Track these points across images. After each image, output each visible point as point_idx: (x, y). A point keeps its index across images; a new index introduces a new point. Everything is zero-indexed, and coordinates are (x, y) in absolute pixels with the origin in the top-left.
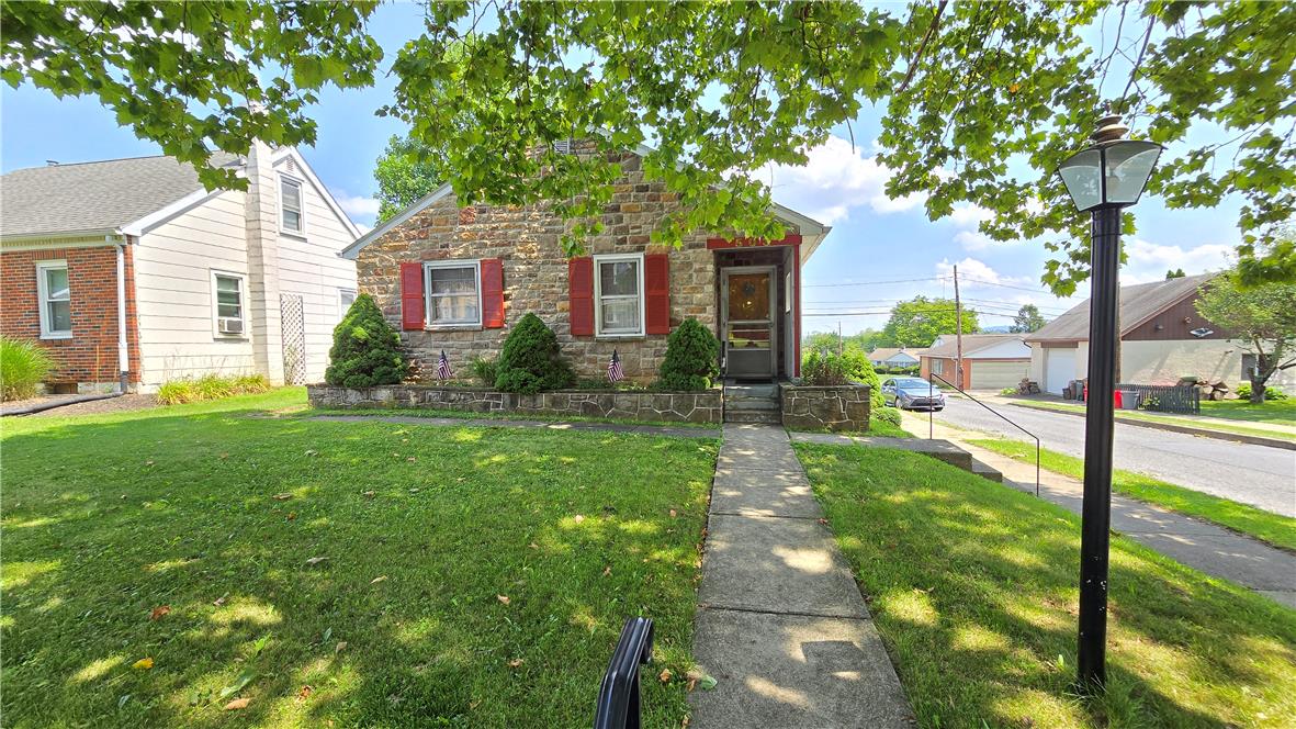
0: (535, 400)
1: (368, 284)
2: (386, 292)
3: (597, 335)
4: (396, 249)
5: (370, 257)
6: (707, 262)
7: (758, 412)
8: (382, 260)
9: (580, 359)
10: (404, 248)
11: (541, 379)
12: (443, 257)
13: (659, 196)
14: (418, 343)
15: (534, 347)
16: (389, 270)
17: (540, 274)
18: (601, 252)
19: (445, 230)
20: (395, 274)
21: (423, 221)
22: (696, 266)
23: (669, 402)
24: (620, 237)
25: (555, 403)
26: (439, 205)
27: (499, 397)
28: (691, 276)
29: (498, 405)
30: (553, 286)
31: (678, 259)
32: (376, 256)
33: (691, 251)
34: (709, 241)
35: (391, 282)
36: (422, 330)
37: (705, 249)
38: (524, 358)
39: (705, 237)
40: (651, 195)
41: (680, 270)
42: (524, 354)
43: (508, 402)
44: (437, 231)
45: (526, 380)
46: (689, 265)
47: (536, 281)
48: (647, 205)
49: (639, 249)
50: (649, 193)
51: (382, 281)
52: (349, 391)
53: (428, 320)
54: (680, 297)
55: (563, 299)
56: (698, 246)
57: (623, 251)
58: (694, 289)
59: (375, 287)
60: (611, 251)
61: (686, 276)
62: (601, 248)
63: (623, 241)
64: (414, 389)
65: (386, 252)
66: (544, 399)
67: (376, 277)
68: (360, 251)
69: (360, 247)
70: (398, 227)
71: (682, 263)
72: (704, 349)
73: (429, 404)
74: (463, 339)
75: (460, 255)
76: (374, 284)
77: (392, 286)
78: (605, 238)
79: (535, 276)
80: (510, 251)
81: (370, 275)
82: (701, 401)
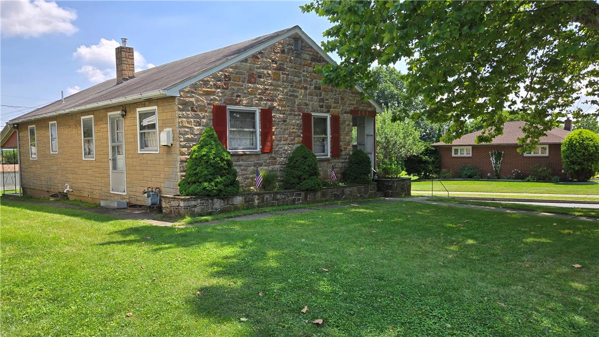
0: (315, 195)
1: (187, 117)
2: (200, 125)
4: (207, 94)
5: (188, 97)
6: (350, 121)
8: (197, 100)
10: (213, 93)
12: (238, 104)
16: (202, 109)
17: (288, 120)
18: (315, 111)
19: (239, 85)
20: (207, 112)
21: (226, 76)
22: (347, 123)
23: (362, 190)
24: (321, 104)
26: (235, 68)
27: (300, 195)
29: (299, 200)
30: (294, 128)
31: (341, 118)
32: (192, 97)
33: (345, 115)
35: (204, 118)
37: (350, 115)
39: (349, 109)
41: (342, 124)
43: (304, 197)
44: (235, 85)
46: (345, 122)
47: (286, 125)
48: (331, 89)
49: (328, 112)
51: (197, 116)
52: (215, 200)
53: (228, 146)
54: (342, 137)
55: (299, 136)
56: (348, 113)
57: (322, 112)
58: (347, 134)
59: (192, 120)
60: (318, 111)
61: (344, 128)
62: (314, 108)
63: (322, 107)
65: (201, 95)
66: (319, 193)
67: (193, 113)
68: (180, 91)
70: (208, 77)
71: (343, 120)
73: (266, 203)
74: (248, 160)
75: (248, 103)
76: (191, 118)
77: (204, 121)
78: (315, 103)
79: (286, 121)
80: (275, 105)
81: (189, 111)
82: (371, 188)
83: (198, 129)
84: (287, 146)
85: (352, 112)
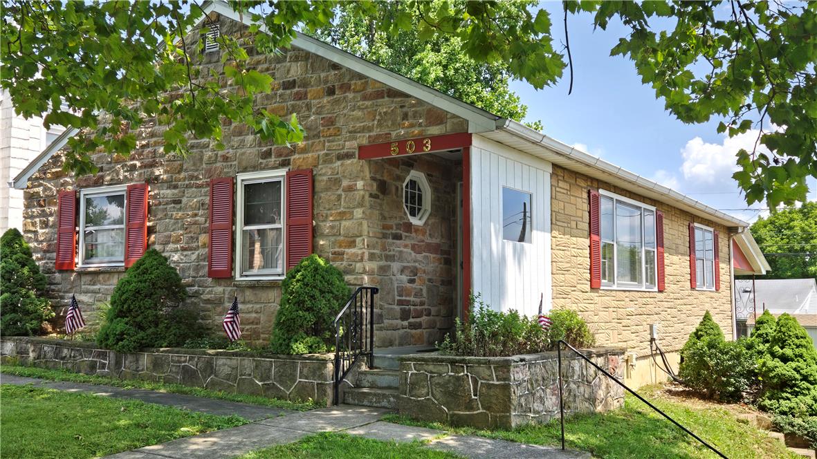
0: (137, 360)
1: (32, 217)
2: (46, 226)
3: (238, 278)
4: (57, 176)
5: (36, 186)
6: (357, 178)
7: (387, 392)
8: (46, 189)
9: (219, 309)
10: (64, 173)
11: (141, 334)
12: (98, 183)
13: (306, 94)
14: (69, 287)
15: (138, 292)
16: (50, 201)
17: (184, 200)
18: (245, 170)
20: (55, 204)
22: (345, 183)
23: (270, 370)
24: (265, 149)
25: (157, 365)
27: (104, 355)
28: (339, 197)
29: (103, 366)
30: (196, 215)
31: (324, 174)
32: (40, 185)
33: (339, 163)
34: (361, 148)
35: (51, 215)
36: (73, 271)
37: (355, 160)
38: (126, 306)
39: (355, 144)
40: (297, 93)
41: (327, 189)
42: (126, 300)
43: (113, 362)
45: (122, 334)
46: (337, 182)
47: (180, 209)
48: (293, 106)
49: (283, 164)
50: (296, 89)
51: (44, 214)
53: (79, 259)
54: (326, 227)
55: (204, 231)
56: (348, 156)
57: (267, 167)
58: (342, 215)
59: (37, 220)
60: (255, 168)
61: (333, 197)
62: (244, 164)
63: (267, 155)
64: (32, 342)
65: (49, 180)
66: (145, 359)
67: (39, 209)
68: (29, 180)
69: (28, 176)
71: (330, 180)
72: (313, 297)
73: (44, 360)
74: (108, 283)
75: (111, 180)
76: (37, 217)
77: (51, 219)
78: (249, 151)
79: (179, 202)
80: (157, 173)
81: (34, 207)
82: (305, 370)
83: (43, 233)
84: (179, 254)
85: (363, 152)
